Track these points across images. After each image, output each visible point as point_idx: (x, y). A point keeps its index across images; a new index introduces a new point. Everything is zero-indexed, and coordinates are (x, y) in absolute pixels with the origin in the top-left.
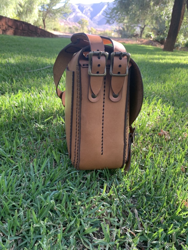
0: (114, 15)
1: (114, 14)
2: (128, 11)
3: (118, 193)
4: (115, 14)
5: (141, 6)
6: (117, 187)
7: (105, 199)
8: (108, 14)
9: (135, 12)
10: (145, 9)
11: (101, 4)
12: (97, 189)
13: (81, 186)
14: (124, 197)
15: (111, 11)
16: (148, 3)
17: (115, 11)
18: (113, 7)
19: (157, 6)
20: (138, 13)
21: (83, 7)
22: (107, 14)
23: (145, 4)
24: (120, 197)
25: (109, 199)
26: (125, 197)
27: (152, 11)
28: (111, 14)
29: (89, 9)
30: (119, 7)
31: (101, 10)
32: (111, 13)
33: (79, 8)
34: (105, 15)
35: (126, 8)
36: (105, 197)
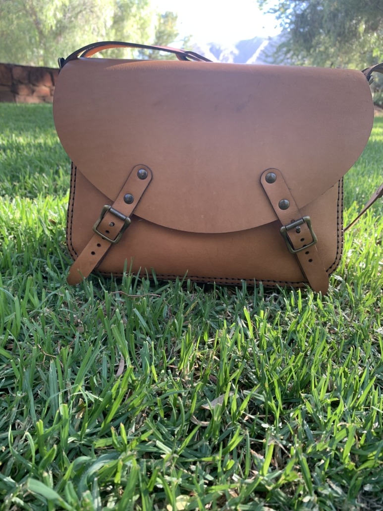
0: (281, 58)
1: (281, 56)
2: (311, 47)
3: (315, 475)
4: (283, 56)
5: (339, 35)
6: (309, 450)
7: (269, 495)
8: (270, 56)
9: (326, 48)
10: (347, 41)
11: (255, 41)
12: (242, 452)
13: (194, 437)
14: (337, 493)
15: (275, 50)
16: (354, 29)
17: (285, 49)
18: (280, 43)
19: (373, 34)
20: (332, 50)
21: (220, 48)
22: (267, 56)
23: (346, 31)
24: (320, 490)
25: (283, 494)
26: (339, 490)
27: (362, 45)
28: (276, 56)
29: (232, 53)
30: (292, 41)
31: (254, 52)
32: (276, 53)
33: (211, 50)
34: (263, 58)
35: (306, 41)
36: (270, 488)
